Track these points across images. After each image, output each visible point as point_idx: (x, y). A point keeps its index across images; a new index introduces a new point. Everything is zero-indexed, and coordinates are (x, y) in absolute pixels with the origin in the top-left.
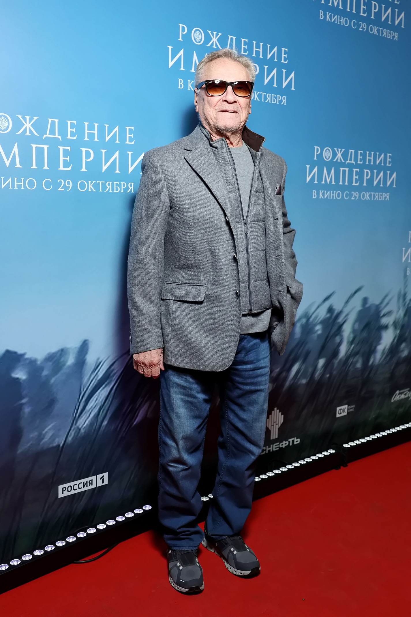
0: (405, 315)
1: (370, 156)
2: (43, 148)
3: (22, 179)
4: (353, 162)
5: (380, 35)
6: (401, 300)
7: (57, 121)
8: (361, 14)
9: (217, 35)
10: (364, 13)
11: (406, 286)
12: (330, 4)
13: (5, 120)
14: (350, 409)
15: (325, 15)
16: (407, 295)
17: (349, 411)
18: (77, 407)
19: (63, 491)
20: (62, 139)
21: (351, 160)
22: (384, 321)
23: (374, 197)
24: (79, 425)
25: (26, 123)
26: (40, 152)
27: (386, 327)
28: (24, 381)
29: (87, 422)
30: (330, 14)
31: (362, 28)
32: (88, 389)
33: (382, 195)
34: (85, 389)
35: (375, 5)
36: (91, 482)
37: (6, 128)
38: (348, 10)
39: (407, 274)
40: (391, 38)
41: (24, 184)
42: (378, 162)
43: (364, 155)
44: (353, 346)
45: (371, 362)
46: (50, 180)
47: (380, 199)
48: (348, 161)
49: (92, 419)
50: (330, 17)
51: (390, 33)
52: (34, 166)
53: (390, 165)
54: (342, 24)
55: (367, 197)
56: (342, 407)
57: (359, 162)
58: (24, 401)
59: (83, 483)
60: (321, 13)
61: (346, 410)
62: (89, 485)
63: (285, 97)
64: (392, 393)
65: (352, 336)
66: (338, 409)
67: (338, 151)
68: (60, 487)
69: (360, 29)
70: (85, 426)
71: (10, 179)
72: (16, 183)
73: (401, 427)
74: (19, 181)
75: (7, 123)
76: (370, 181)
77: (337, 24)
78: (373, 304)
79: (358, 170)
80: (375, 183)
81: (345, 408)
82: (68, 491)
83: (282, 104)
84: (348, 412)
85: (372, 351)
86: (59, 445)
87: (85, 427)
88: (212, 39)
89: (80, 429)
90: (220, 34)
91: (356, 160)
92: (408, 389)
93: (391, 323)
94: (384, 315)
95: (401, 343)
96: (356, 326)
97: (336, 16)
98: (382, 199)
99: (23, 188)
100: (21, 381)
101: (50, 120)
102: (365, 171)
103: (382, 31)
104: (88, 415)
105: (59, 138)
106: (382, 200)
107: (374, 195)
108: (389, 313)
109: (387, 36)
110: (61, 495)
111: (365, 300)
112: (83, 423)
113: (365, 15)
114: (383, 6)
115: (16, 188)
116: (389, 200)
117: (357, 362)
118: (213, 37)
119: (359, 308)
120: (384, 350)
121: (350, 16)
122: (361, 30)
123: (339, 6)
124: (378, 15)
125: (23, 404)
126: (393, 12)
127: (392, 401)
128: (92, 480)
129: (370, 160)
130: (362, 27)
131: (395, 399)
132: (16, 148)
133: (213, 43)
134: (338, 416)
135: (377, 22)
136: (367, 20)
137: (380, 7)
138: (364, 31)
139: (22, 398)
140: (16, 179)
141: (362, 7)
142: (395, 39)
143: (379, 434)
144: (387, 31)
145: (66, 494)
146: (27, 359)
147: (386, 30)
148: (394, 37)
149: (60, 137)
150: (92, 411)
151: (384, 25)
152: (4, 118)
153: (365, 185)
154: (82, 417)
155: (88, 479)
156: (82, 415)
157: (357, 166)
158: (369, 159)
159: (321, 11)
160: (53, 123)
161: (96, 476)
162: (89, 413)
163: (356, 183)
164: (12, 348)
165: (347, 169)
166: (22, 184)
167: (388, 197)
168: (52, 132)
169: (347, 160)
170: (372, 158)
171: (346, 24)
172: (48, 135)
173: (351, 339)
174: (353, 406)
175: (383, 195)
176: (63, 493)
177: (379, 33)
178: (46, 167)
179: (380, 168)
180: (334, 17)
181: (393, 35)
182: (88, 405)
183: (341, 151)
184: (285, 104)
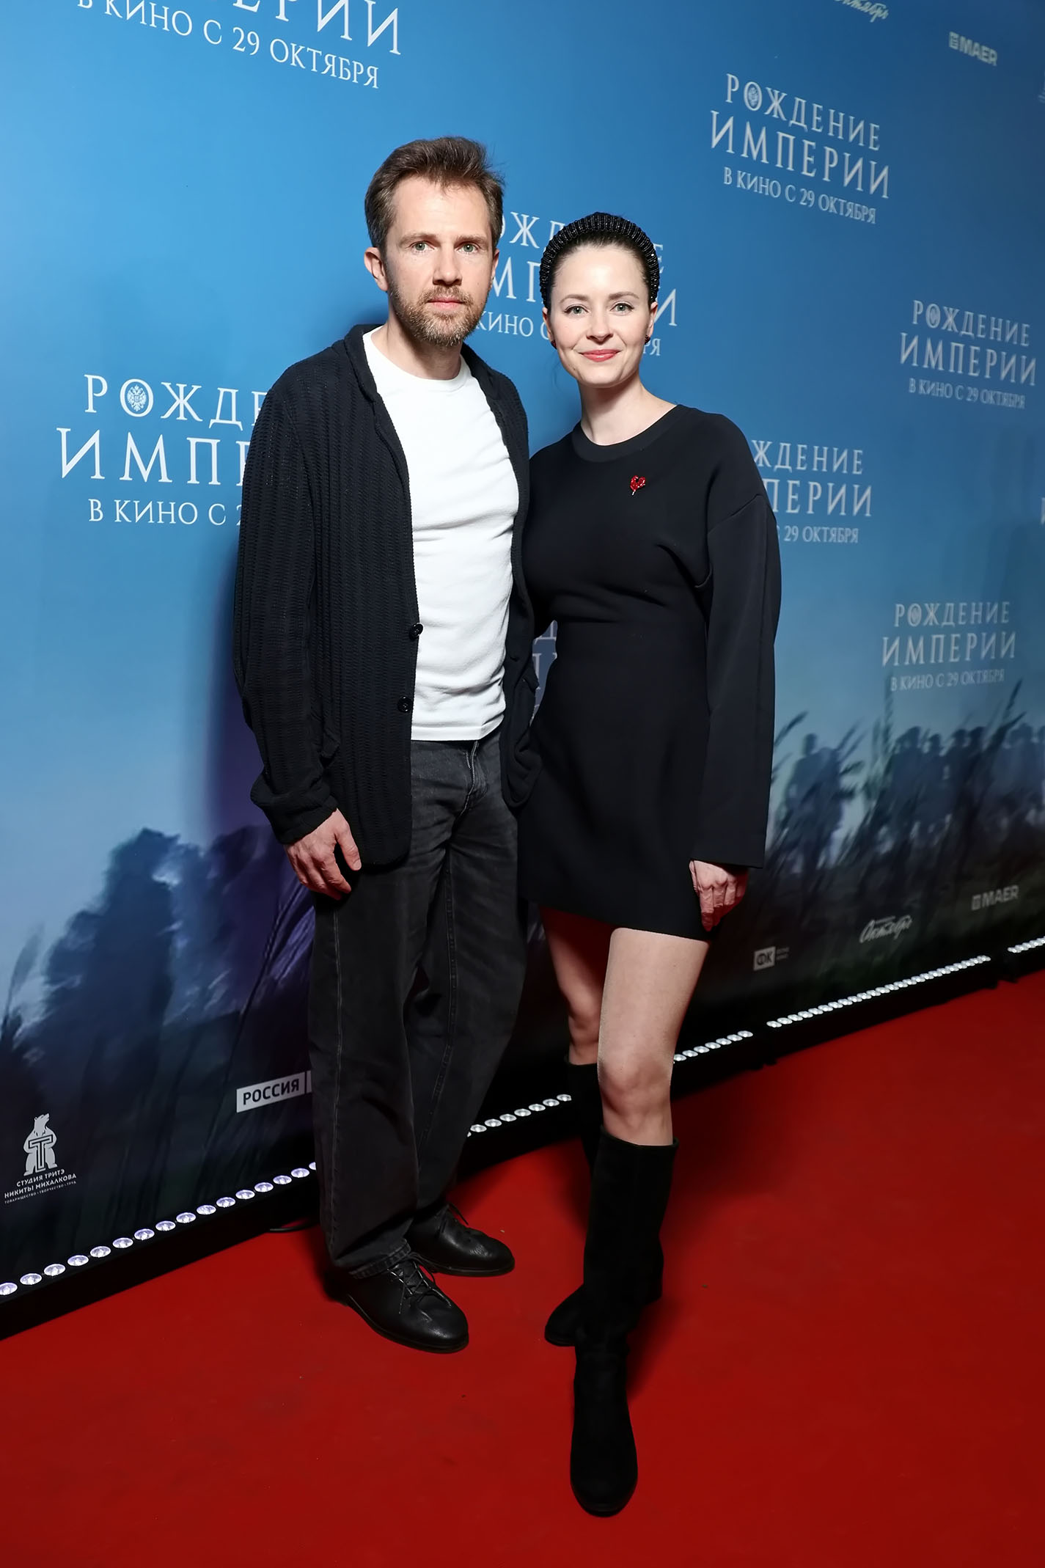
0: (887, 770)
1: (821, 455)
2: (210, 445)
3: (172, 504)
4: (787, 467)
5: (842, 214)
6: (880, 741)
7: (234, 392)
8: (805, 173)
9: (529, 220)
10: (809, 171)
11: (889, 713)
12: (745, 155)
13: (142, 392)
14: (779, 955)
15: (734, 176)
16: (892, 730)
17: (778, 958)
18: (271, 940)
19: (245, 1099)
20: (243, 428)
21: (783, 463)
22: (847, 782)
23: (829, 536)
24: (275, 975)
25: (179, 397)
26: (204, 451)
27: (850, 794)
28: (176, 888)
29: (289, 969)
30: (744, 173)
31: (806, 200)
32: (291, 907)
33: (843, 533)
34: (285, 906)
35: (831, 154)
36: (295, 1083)
37: (142, 407)
38: (779, 165)
39: (893, 689)
40: (863, 220)
41: (175, 513)
42: (835, 467)
43: (809, 453)
44: (786, 831)
45: (820, 863)
46: (223, 507)
47: (839, 541)
48: (778, 466)
49: (298, 963)
50: (745, 180)
51: (860, 209)
52: (193, 480)
53: (859, 473)
54: (767, 194)
55: (815, 536)
56: (765, 951)
57: (799, 468)
58: (175, 927)
59: (280, 1087)
60: (728, 172)
61: (772, 957)
62: (293, 1090)
63: (659, 340)
64: (861, 926)
65: (784, 810)
66: (757, 953)
67: (759, 444)
68: (240, 1092)
69: (802, 203)
70: (284, 976)
71: (150, 505)
72: (161, 513)
73: (878, 989)
74: (166, 507)
75: (144, 397)
76: (820, 506)
77: (757, 193)
78: (824, 749)
79: (797, 482)
80: (831, 508)
81: (772, 953)
82: (254, 1100)
83: (652, 353)
84: (776, 962)
85: (823, 841)
86: (238, 1012)
87: (285, 979)
88: (520, 229)
89: (275, 983)
90: (535, 219)
91: (793, 463)
92: (894, 917)
93: (861, 785)
94: (846, 771)
95: (880, 826)
96: (793, 792)
97: (755, 179)
98: (844, 539)
99: (173, 522)
100: (170, 889)
101: (222, 391)
102: (812, 484)
103: (845, 204)
104: (290, 956)
105: (237, 426)
106: (843, 543)
107: (828, 531)
108: (856, 767)
109: (853, 216)
110: (241, 1107)
111: (810, 740)
112: (281, 971)
113: (812, 175)
114: (847, 155)
115: (161, 521)
116: (856, 541)
117: (793, 862)
118: (522, 223)
119: (798, 755)
120: (847, 838)
121: (783, 176)
122: (804, 204)
123: (761, 159)
124: (837, 173)
125: (173, 933)
126: (866, 167)
127: (862, 941)
128: (297, 1081)
129: (820, 463)
130: (806, 198)
131: (867, 937)
132: (160, 445)
133: (521, 237)
134: (757, 967)
135: (835, 187)
136: (816, 184)
137: (841, 159)
138: (811, 206)
139: (171, 922)
140: (160, 503)
141: (806, 158)
142: (869, 221)
143: (835, 1003)
144: (854, 206)
145: (251, 1105)
146: (181, 847)
147: (853, 203)
148: (867, 217)
149: (239, 424)
150: (298, 948)
151: (848, 193)
152: (140, 388)
153: (810, 512)
154: (280, 960)
155: (290, 1078)
156: (279, 956)
157: (796, 474)
158: (818, 461)
159: (727, 168)
160: (227, 396)
161: (304, 1073)
162: (293, 951)
163: (793, 508)
164: (154, 826)
165: (776, 482)
166: (172, 513)
167: (855, 536)
168: (226, 414)
169: (776, 464)
170: (824, 459)
171: (775, 193)
172: (217, 420)
173: (782, 817)
174: (786, 950)
175: (846, 532)
176: (245, 1103)
177: (838, 210)
178: (215, 481)
179: (839, 479)
180: (752, 179)
181: (866, 214)
182: (292, 936)
183: (765, 445)
184: (658, 354)
